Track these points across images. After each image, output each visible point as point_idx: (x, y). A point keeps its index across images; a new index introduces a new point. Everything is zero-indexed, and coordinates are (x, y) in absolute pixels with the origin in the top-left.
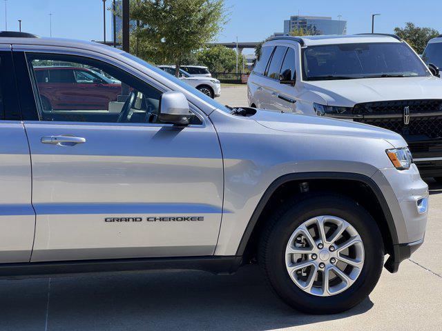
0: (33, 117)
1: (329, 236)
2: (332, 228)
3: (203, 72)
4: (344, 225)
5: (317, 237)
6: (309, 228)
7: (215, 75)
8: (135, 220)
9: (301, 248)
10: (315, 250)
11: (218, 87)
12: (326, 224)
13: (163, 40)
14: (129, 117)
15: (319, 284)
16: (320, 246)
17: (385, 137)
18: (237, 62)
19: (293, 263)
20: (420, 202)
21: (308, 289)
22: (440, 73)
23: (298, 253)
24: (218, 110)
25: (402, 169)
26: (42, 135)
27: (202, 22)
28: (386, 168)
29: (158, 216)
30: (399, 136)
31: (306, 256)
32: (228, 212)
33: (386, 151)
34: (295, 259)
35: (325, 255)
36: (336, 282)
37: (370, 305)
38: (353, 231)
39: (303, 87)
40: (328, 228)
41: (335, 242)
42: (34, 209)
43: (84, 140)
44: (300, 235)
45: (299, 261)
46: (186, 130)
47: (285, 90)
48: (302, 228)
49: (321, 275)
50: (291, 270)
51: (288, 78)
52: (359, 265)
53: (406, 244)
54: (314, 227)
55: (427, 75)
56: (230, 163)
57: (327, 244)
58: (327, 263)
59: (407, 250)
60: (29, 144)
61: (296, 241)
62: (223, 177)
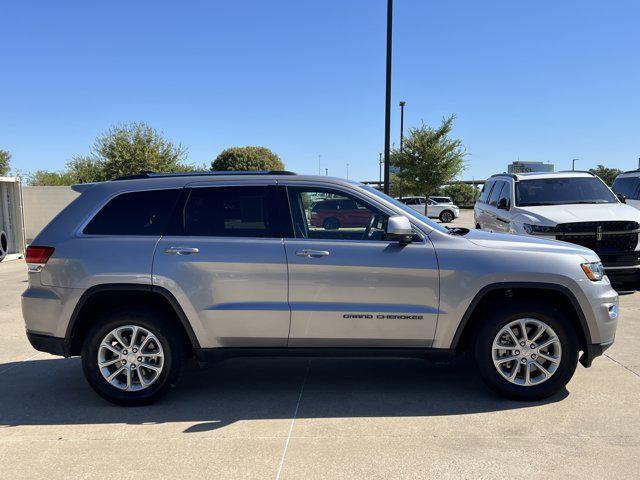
0: (290, 235)
1: (530, 335)
2: (533, 329)
3: (447, 201)
4: (543, 327)
5: (520, 336)
6: (512, 328)
7: (456, 203)
8: (367, 317)
9: (505, 345)
10: (518, 347)
11: (457, 211)
12: (528, 325)
13: (417, 179)
14: (370, 235)
15: (521, 375)
16: (523, 344)
17: (580, 253)
18: (473, 194)
19: (498, 357)
20: (611, 308)
21: (512, 379)
22: (626, 201)
23: (503, 349)
24: (436, 230)
25: (595, 280)
26: (297, 249)
27: (445, 166)
28: (581, 279)
29: (385, 314)
30: (593, 252)
31: (510, 351)
32: (443, 313)
33: (582, 265)
34: (501, 354)
35: (527, 352)
36: (536, 374)
37: (566, 394)
38: (552, 333)
39: (515, 211)
40: (529, 329)
41: (536, 341)
42: (289, 306)
43: (328, 253)
44: (504, 334)
45: (505, 356)
46: (409, 246)
47: (502, 213)
48: (507, 328)
49: (523, 368)
50: (497, 363)
51: (504, 205)
52: (557, 361)
53: (598, 344)
54: (518, 327)
55: (616, 202)
56: (445, 273)
57: (529, 343)
58: (529, 358)
59: (599, 349)
60: (287, 256)
61: (501, 338)
62: (439, 285)
